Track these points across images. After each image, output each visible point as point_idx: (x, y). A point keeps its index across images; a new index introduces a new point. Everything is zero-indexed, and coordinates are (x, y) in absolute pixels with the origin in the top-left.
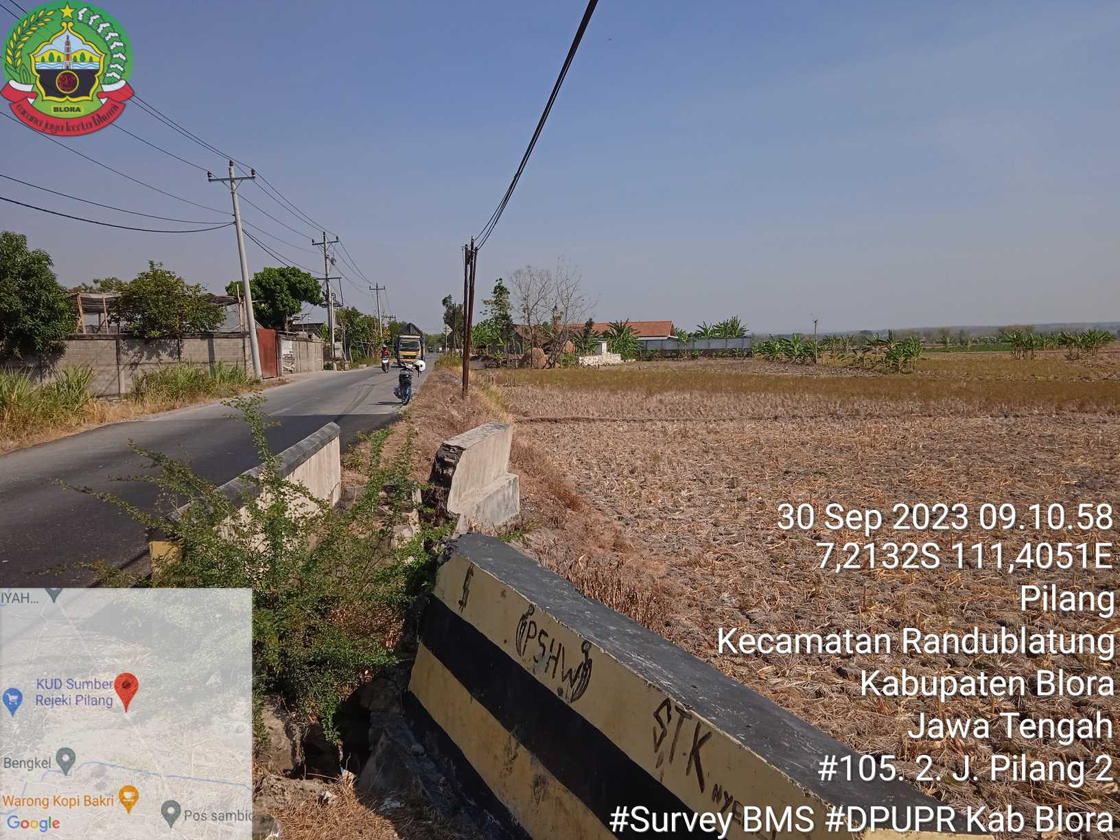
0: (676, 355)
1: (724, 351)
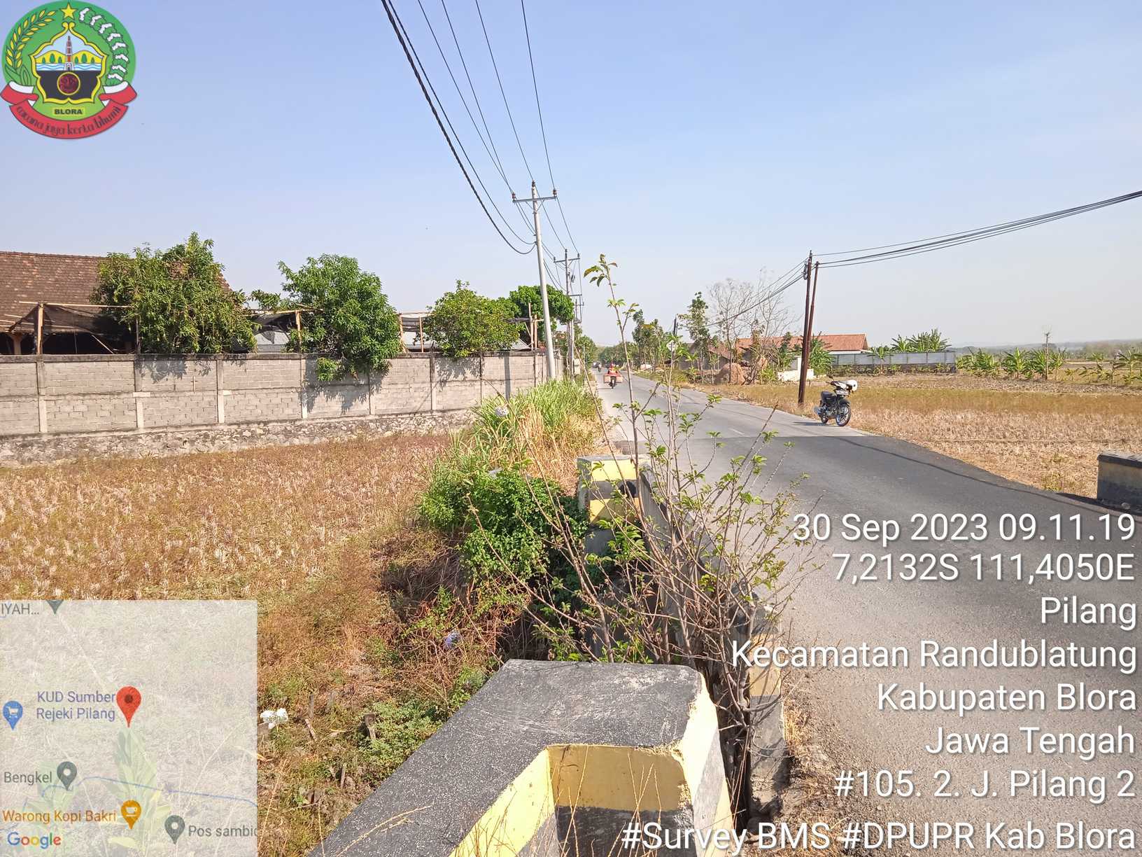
0: (870, 370)
1: (923, 366)
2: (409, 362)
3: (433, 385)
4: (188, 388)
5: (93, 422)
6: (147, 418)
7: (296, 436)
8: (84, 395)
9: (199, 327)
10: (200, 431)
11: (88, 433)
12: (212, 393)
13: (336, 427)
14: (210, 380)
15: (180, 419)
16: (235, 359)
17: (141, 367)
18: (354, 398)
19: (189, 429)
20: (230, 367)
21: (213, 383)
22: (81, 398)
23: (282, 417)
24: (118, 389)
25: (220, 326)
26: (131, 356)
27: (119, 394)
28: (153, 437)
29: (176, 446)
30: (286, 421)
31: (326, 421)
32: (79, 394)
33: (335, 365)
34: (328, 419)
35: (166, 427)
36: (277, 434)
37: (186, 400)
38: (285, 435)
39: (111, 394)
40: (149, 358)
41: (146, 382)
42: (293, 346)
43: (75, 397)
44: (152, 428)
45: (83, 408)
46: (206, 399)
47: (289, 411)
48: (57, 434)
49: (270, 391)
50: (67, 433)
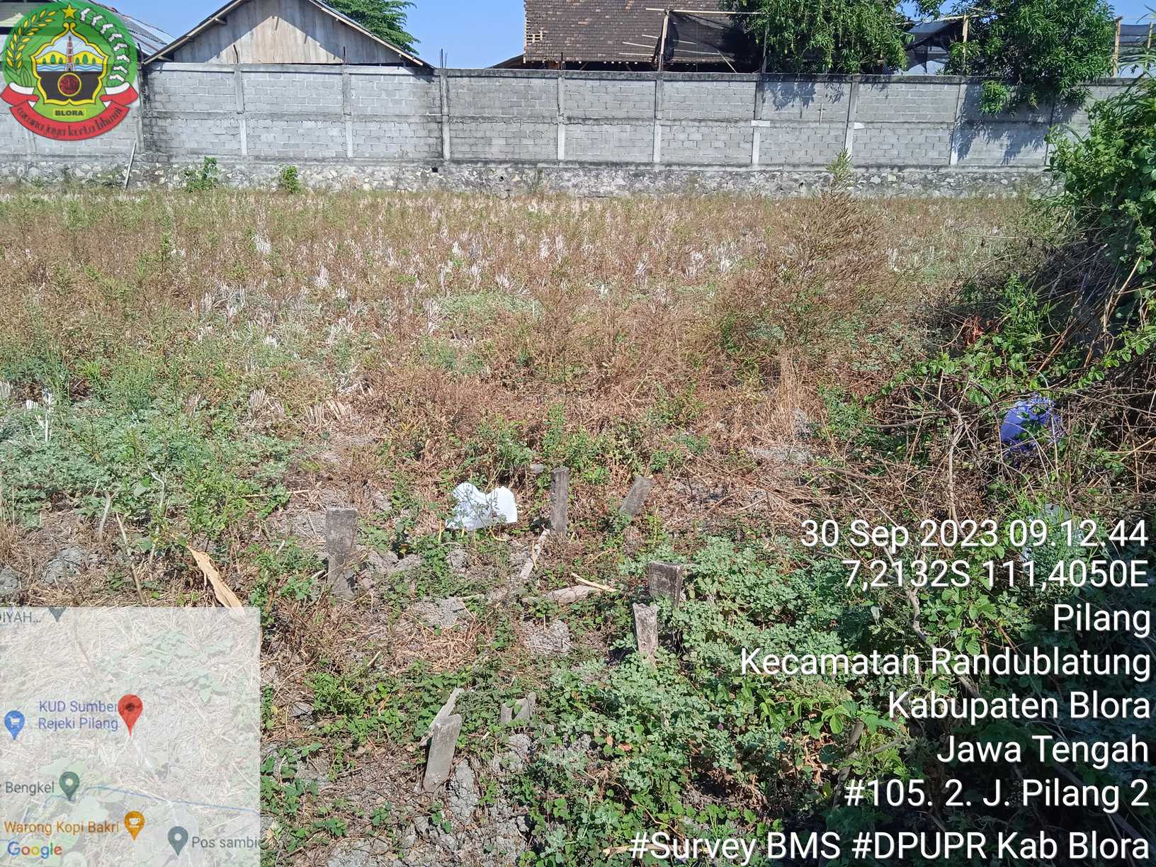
4: (813, 118)
5: (707, 154)
6: (763, 153)
7: (937, 187)
8: (700, 121)
9: (835, 36)
10: (821, 172)
11: (701, 165)
12: (841, 125)
13: (993, 180)
14: (839, 109)
15: (800, 156)
16: (875, 82)
17: (763, 90)
18: (1025, 142)
19: (809, 169)
20: (867, 92)
21: (844, 112)
22: (697, 124)
23: (923, 161)
24: (737, 116)
25: (861, 36)
26: (755, 75)
27: (736, 122)
28: (767, 176)
29: (791, 188)
30: (927, 167)
31: (981, 170)
32: (694, 120)
33: (1008, 93)
34: (985, 167)
35: (783, 165)
36: (913, 183)
37: (809, 132)
38: (924, 186)
39: (728, 121)
40: (773, 79)
41: (767, 109)
43: (691, 123)
44: (767, 165)
45: (698, 137)
46: (833, 133)
47: (933, 154)
48: (669, 165)
49: (913, 126)
50: (679, 165)
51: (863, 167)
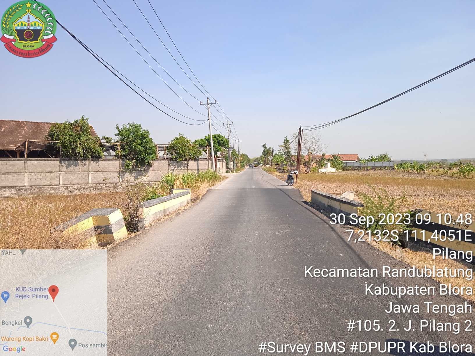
0: (359, 169)
1: (381, 167)
2: (160, 162)
3: (169, 171)
4: (78, 171)
5: (44, 182)
6: (63, 181)
7: (117, 189)
8: (41, 172)
9: (83, 149)
10: (82, 186)
11: (42, 186)
12: (87, 172)
14: (86, 168)
15: (75, 182)
16: (94, 161)
17: (62, 163)
18: (139, 175)
19: (78, 185)
20: (93, 164)
21: (88, 169)
22: (40, 173)
23: (112, 182)
24: (53, 170)
25: (90, 149)
26: (58, 159)
27: (53, 172)
28: (65, 188)
29: (73, 191)
30: (114, 183)
32: (39, 172)
33: (132, 163)
34: (129, 183)
35: (70, 184)
36: (110, 188)
37: (77, 175)
38: (113, 188)
39: (51, 172)
40: (65, 160)
41: (64, 168)
42: (117, 156)
43: (38, 173)
44: (65, 185)
45: (40, 177)
46: (85, 175)
47: (115, 180)
48: (31, 186)
49: (108, 172)
50: (35, 186)
51: (95, 184)
